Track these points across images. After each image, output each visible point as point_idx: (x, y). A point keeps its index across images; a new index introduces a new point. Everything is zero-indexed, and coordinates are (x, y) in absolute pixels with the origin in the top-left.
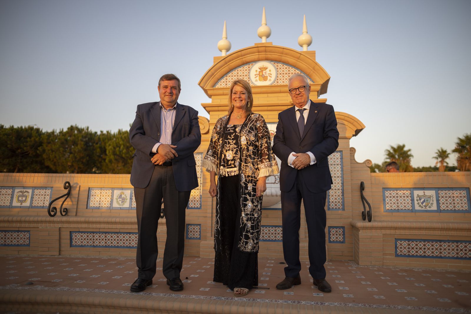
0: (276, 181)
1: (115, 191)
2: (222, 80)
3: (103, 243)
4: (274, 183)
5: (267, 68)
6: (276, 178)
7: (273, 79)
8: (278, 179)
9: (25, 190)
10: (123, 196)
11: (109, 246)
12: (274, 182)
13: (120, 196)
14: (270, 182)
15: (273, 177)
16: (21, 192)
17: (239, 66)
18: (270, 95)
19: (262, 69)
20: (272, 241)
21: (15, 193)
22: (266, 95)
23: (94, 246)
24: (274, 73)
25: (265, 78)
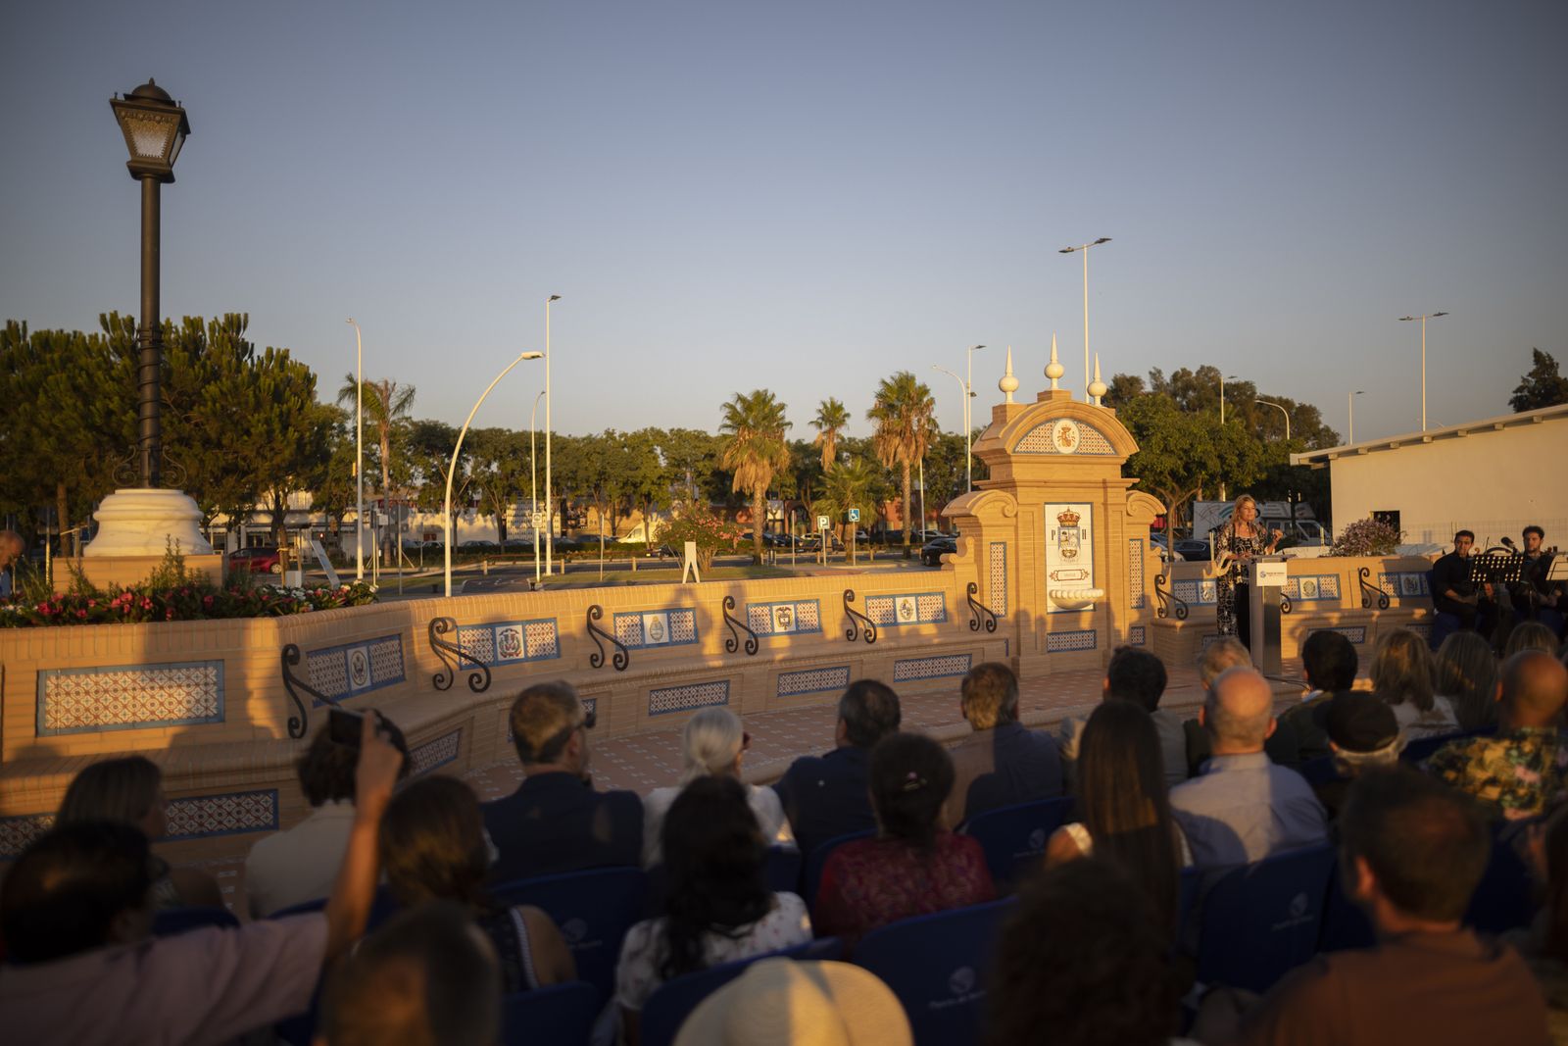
0: (1082, 576)
1: (897, 599)
2: (1023, 442)
3: (929, 673)
5: (1070, 429)
6: (1082, 573)
7: (1076, 445)
9: (785, 606)
10: (907, 605)
11: (935, 676)
13: (904, 607)
16: (780, 609)
17: (1041, 424)
18: (1076, 466)
19: (1066, 430)
20: (1079, 649)
21: (774, 612)
22: (1071, 466)
23: (919, 678)
24: (1077, 435)
25: (1068, 443)
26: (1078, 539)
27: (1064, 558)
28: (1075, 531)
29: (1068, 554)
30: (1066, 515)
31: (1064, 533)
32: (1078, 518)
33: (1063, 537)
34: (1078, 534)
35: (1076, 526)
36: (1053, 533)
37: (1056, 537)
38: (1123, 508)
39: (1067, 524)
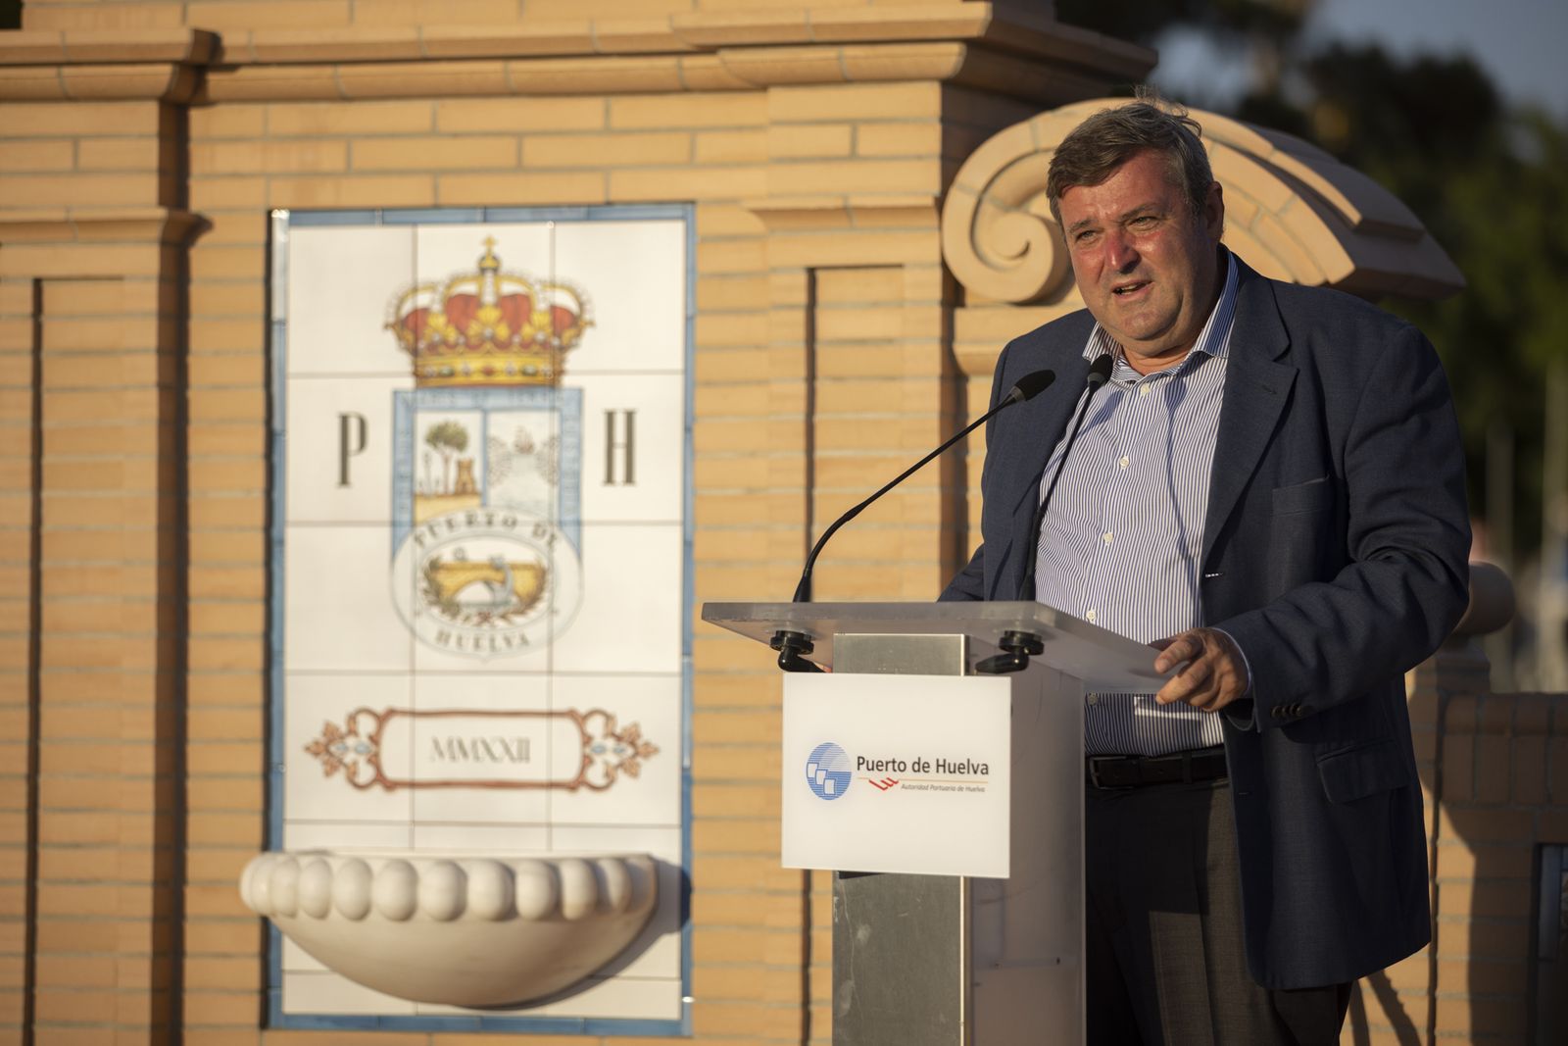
0: (587, 761)
4: (572, 787)
6: (587, 740)
8: (602, 750)
12: (569, 773)
14: (542, 776)
15: (568, 727)
26: (566, 479)
27: (432, 622)
28: (537, 424)
29: (475, 594)
30: (461, 307)
31: (441, 437)
32: (569, 324)
33: (434, 468)
34: (567, 439)
35: (552, 382)
36: (351, 434)
37: (374, 465)
38: (917, 248)
39: (474, 363)
